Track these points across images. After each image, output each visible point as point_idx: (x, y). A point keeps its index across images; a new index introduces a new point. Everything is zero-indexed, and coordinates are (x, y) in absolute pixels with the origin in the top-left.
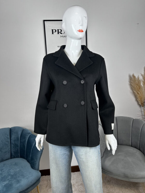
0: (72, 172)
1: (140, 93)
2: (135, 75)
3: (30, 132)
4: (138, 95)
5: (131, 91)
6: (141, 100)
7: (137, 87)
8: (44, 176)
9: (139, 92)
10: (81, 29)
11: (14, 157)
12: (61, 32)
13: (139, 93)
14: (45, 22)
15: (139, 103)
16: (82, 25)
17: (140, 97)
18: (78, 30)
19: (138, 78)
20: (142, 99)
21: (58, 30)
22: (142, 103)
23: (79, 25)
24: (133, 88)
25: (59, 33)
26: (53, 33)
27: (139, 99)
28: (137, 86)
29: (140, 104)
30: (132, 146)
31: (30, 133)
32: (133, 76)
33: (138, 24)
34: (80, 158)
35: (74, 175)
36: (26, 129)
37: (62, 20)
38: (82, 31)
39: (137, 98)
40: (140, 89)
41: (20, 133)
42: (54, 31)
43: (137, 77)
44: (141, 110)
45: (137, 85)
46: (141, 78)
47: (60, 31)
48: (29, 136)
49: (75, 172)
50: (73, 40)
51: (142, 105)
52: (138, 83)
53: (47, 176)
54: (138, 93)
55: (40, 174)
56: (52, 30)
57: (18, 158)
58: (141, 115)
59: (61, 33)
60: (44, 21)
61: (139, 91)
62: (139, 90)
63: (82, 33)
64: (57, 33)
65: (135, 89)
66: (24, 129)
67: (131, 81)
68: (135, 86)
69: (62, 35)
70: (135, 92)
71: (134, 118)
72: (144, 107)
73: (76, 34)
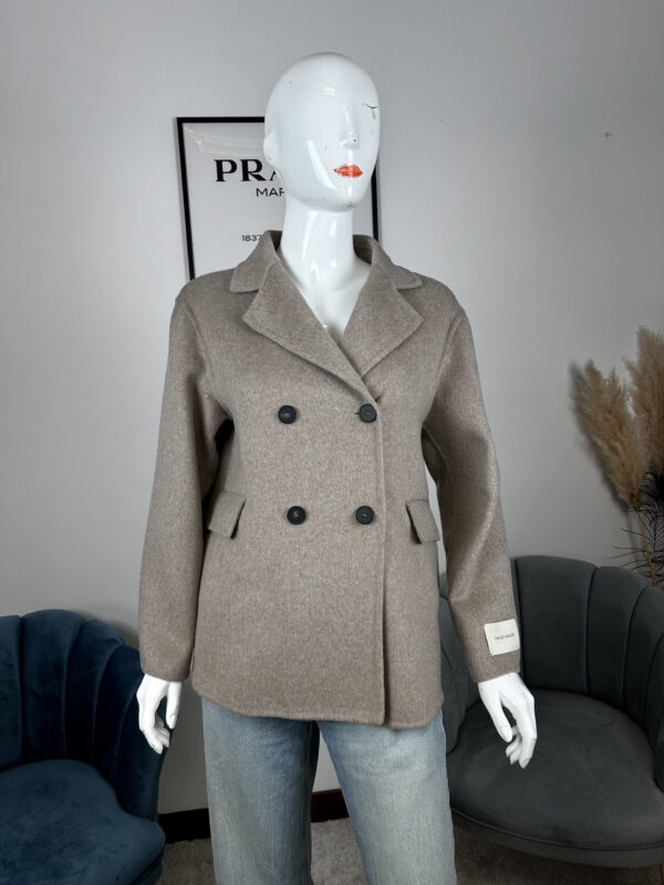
1: (624, 446)
2: (598, 366)
3: (117, 637)
4: (614, 458)
5: (582, 438)
6: (627, 478)
7: (607, 420)
8: (182, 843)
9: (617, 444)
10: (350, 165)
11: (41, 758)
12: (260, 173)
13: (620, 448)
14: (186, 127)
15: (620, 495)
16: (355, 146)
17: (623, 465)
18: (338, 165)
19: (614, 380)
20: (633, 478)
22: (633, 496)
23: (341, 143)
24: (591, 427)
25: (250, 177)
26: (220, 178)
27: (618, 477)
28: (610, 417)
29: (625, 498)
30: (589, 695)
31: (113, 641)
32: (591, 369)
33: (607, 135)
35: (324, 836)
36: (96, 621)
37: (261, 120)
38: (357, 173)
39: (610, 473)
40: (620, 429)
41: (67, 640)
42: (227, 167)
43: (605, 375)
44: (630, 526)
45: (610, 412)
46: (626, 379)
47: (252, 167)
48: (109, 654)
49: (329, 822)
50: (313, 214)
51: (632, 502)
52: (615, 401)
53: (197, 841)
54: (613, 449)
55: (161, 834)
56: (215, 164)
58: (630, 551)
59: (260, 178)
60: (181, 121)
61: (617, 439)
62: (619, 434)
65: (599, 429)
66: (88, 619)
67: (583, 394)
68: (600, 418)
69: (261, 185)
70: (599, 442)
71: (599, 566)
72: (641, 514)
73: (330, 185)
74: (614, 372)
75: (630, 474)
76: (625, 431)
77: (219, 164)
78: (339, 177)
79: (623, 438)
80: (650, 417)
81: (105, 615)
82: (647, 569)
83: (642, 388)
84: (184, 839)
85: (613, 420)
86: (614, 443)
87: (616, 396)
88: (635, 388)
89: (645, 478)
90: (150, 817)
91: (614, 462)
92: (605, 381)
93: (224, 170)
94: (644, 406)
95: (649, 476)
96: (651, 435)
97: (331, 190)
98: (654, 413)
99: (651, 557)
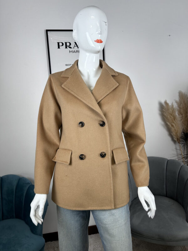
0: (89, 235)
1: (175, 125)
2: (168, 102)
3: (30, 182)
4: (173, 128)
5: (163, 123)
6: (176, 134)
7: (171, 117)
9: (174, 124)
10: (99, 39)
11: (7, 218)
12: (70, 46)
13: (174, 125)
14: (49, 32)
15: (174, 139)
16: (101, 34)
17: (175, 130)
18: (95, 40)
19: (172, 106)
20: (178, 134)
21: (66, 43)
22: (178, 139)
23: (97, 33)
24: (166, 119)
25: (68, 47)
26: (59, 48)
27: (174, 134)
28: (171, 116)
29: (176, 140)
30: (166, 196)
31: (28, 183)
32: (166, 103)
33: (170, 35)
34: (102, 224)
35: (92, 239)
36: (23, 178)
37: (72, 30)
38: (101, 42)
39: (171, 132)
41: (15, 183)
42: (61, 44)
43: (170, 104)
44: (176, 147)
45: (171, 115)
46: (175, 105)
47: (68, 44)
48: (27, 187)
49: (92, 235)
51: (178, 141)
52: (173, 112)
53: (54, 241)
54: (172, 126)
55: (44, 240)
57: (13, 218)
58: (176, 155)
59: (70, 48)
60: (47, 31)
61: (173, 123)
62: (174, 121)
63: (101, 44)
64: (65, 47)
65: (168, 120)
66: (21, 177)
67: (164, 110)
68: (169, 117)
69: (71, 50)
70: (168, 124)
71: (169, 159)
72: (180, 144)
73: (93, 46)
74: (172, 103)
75: (177, 133)
76: (176, 120)
77: (58, 43)
78: (96, 43)
79: (175, 122)
80: (183, 116)
81: (26, 176)
82: (182, 160)
83: (180, 108)
84: (50, 241)
85: (172, 117)
86: (173, 124)
87: (173, 111)
88: (178, 108)
89: (181, 134)
90: (40, 235)
91: (173, 129)
92: (170, 106)
93: (60, 45)
94: (181, 113)
95: (182, 133)
96: (183, 122)
97: (93, 47)
98: (184, 115)
99: (183, 157)
